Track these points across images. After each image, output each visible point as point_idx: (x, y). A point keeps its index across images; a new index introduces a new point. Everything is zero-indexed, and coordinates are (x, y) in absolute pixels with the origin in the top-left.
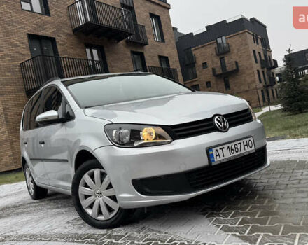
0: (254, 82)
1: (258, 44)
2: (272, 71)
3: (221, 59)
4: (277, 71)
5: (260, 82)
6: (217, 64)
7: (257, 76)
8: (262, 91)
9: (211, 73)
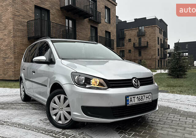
0: (155, 55)
1: (161, 34)
2: (166, 50)
3: (139, 38)
4: (168, 51)
5: (158, 55)
6: (137, 41)
7: (157, 52)
8: (158, 60)
9: (133, 45)
